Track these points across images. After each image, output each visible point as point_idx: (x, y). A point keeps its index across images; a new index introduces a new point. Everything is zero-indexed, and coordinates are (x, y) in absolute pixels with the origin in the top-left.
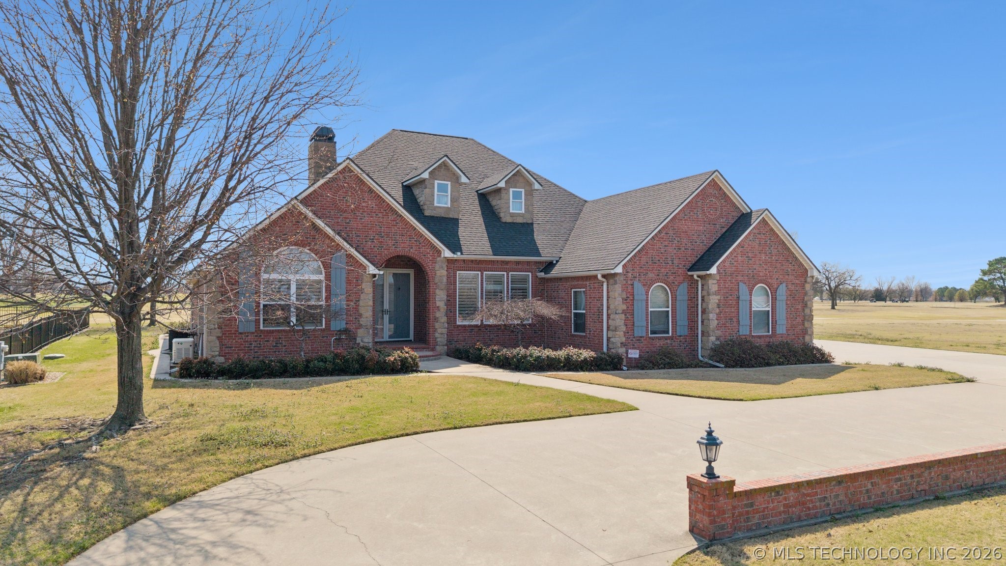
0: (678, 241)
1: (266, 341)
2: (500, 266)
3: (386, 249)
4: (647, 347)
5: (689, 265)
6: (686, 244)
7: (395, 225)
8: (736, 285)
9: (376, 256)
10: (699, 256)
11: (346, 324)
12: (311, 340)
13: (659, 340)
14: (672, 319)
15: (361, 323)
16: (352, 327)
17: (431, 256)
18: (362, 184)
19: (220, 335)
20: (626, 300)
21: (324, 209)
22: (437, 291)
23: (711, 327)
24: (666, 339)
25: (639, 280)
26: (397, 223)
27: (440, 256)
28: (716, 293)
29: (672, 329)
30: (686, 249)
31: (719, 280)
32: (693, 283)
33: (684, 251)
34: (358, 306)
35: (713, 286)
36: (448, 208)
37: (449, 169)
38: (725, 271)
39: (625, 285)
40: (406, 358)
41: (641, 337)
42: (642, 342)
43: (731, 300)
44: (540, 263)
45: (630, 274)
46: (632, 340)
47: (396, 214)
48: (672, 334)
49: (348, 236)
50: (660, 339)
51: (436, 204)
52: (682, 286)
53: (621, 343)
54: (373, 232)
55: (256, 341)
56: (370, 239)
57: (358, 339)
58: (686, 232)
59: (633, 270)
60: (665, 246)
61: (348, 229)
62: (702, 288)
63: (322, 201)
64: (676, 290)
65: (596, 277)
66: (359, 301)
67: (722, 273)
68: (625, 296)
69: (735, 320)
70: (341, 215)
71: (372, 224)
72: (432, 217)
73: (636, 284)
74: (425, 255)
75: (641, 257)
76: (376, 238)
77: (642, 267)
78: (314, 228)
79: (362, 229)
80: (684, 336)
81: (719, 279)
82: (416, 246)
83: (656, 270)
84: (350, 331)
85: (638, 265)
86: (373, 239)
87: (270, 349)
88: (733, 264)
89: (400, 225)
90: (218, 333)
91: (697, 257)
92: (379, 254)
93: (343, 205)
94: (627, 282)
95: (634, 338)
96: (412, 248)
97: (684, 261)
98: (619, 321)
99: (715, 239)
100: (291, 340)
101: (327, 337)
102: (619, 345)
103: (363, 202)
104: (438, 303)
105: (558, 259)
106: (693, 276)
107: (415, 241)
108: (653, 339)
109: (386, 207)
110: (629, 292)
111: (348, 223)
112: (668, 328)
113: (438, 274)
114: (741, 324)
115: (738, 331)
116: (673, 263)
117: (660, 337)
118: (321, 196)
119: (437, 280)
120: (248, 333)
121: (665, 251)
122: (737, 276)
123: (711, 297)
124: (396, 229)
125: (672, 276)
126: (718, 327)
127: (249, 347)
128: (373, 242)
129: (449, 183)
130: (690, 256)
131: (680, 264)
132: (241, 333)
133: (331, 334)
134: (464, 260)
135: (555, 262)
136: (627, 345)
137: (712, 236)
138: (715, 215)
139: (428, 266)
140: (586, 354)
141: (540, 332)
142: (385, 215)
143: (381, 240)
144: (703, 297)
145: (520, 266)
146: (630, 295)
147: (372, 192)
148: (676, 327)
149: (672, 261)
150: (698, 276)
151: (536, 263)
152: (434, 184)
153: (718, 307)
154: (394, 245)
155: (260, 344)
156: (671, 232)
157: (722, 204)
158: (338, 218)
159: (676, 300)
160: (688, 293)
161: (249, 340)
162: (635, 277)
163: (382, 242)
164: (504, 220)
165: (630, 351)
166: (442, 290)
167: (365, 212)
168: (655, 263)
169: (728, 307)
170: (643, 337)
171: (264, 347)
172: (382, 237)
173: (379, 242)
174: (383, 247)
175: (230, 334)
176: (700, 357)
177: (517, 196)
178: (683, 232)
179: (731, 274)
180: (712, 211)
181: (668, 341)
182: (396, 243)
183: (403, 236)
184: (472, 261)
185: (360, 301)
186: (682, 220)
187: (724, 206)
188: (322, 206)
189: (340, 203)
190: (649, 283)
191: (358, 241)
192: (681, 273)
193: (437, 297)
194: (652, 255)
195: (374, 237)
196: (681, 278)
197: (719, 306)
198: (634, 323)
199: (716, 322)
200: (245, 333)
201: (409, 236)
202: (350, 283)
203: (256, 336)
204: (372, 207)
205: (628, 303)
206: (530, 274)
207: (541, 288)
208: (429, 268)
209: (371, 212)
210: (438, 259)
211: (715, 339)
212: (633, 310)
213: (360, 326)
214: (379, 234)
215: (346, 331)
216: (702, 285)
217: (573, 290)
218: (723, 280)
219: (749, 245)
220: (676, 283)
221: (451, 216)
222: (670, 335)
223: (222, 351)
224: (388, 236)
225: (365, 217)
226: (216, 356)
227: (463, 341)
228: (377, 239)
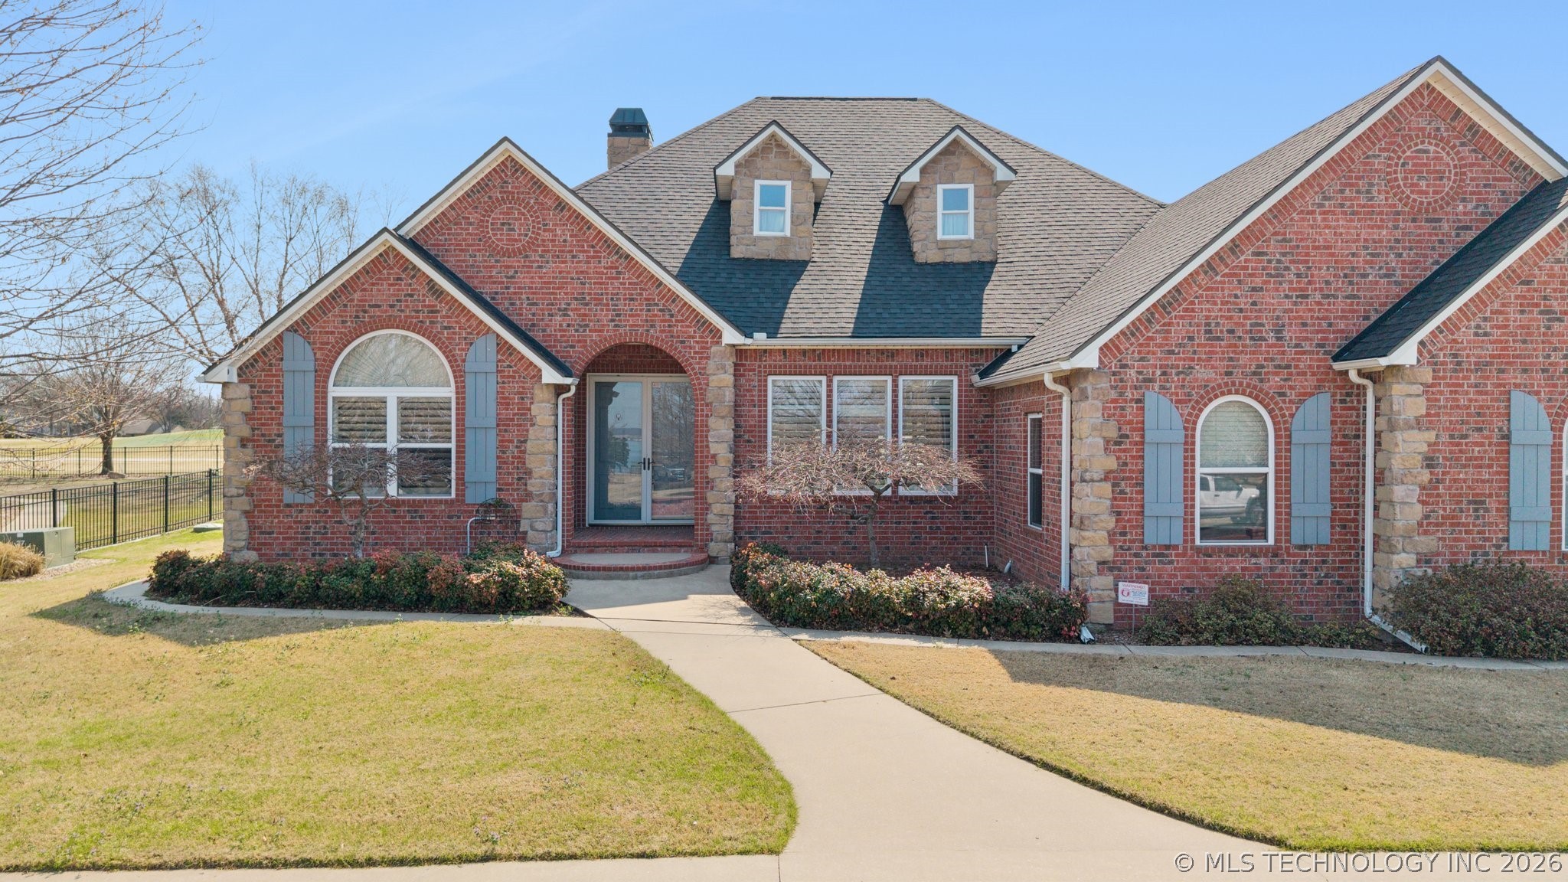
0: (1298, 275)
1: (336, 522)
2: (874, 362)
3: (596, 331)
4: (1188, 577)
5: (1336, 344)
6: (1327, 283)
7: (613, 278)
8: (1497, 400)
9: (573, 347)
10: (1374, 317)
11: (499, 490)
12: (426, 522)
13: (1228, 555)
14: (1277, 500)
15: (530, 488)
16: (510, 497)
17: (697, 342)
18: (541, 193)
19: (247, 508)
20: (1118, 443)
21: (461, 250)
22: (712, 422)
23: (1399, 524)
24: (1254, 555)
25: (1162, 388)
26: (619, 273)
27: (718, 343)
28: (1418, 424)
29: (1277, 527)
30: (1327, 297)
31: (1432, 385)
32: (1349, 397)
33: (1319, 303)
34: (524, 452)
35: (1408, 401)
36: (785, 238)
37: (787, 153)
38: (1455, 356)
39: (1114, 401)
40: (516, 578)
41: (1168, 547)
42: (1171, 562)
43: (1477, 444)
44: (980, 351)
45: (1132, 372)
46: (1136, 555)
47: (617, 253)
48: (1276, 541)
49: (512, 304)
50: (1231, 553)
51: (757, 232)
52: (1310, 403)
53: (1099, 563)
54: (566, 294)
55: (317, 522)
56: (559, 310)
57: (523, 522)
58: (1328, 248)
59: (1142, 359)
60: (1254, 289)
61: (512, 290)
62: (1377, 408)
63: (458, 234)
64: (1292, 416)
65: (1041, 383)
66: (525, 441)
67: (1443, 363)
68: (1113, 434)
69: (1492, 504)
70: (497, 261)
71: (564, 278)
72: (748, 260)
73: (1151, 398)
74: (682, 342)
75: (1169, 324)
76: (572, 306)
77: (1172, 352)
78: (430, 289)
79: (542, 288)
80: (1319, 546)
81: (1430, 381)
82: (662, 321)
83: (1221, 360)
84: (506, 506)
85: (1160, 346)
86: (566, 309)
87: (344, 538)
88: (1486, 334)
89: (627, 276)
90: (244, 503)
91: (1367, 318)
92: (579, 341)
93: (502, 240)
94: (1121, 394)
95: (1145, 548)
96: (653, 326)
97: (1318, 332)
98: (1095, 500)
99: (1437, 262)
100: (386, 522)
101: (459, 517)
102: (1093, 568)
103: (545, 231)
104: (714, 448)
105: (1022, 341)
106: (1346, 372)
107: (661, 310)
108: (1208, 553)
109: (594, 238)
110: (1130, 422)
111: (512, 277)
112: (1265, 524)
113: (714, 381)
114: (1513, 517)
115: (1507, 540)
116: (1279, 339)
117: (1234, 549)
118: (456, 224)
119: (710, 397)
120: (302, 505)
121: (1254, 304)
122: (1503, 371)
123: (1399, 435)
124: (617, 285)
125: (1276, 374)
126: (1424, 526)
127: (303, 533)
128: (565, 315)
129: (788, 184)
130: (1341, 318)
131: (1306, 339)
132: (288, 506)
133: (465, 511)
134: (785, 351)
135: (1014, 349)
136: (1119, 569)
137: (1425, 256)
138: (1435, 192)
139: (691, 364)
140: (972, 589)
141: (979, 516)
142: (593, 257)
143: (583, 311)
144: (1377, 435)
145: (927, 362)
146: (1133, 430)
147: (564, 208)
148: (1288, 521)
149: (1278, 332)
150: (1361, 373)
151: (969, 352)
152: (752, 188)
153: (1428, 466)
154: (613, 320)
155: (325, 528)
156: (1274, 249)
157: (1461, 159)
158: (491, 267)
159: (1289, 443)
160: (1333, 423)
161: (304, 520)
162: (1150, 380)
163: (585, 315)
164: (920, 258)
165: (1121, 585)
166: (723, 417)
167: (548, 251)
168: (1218, 339)
169: (1465, 466)
170: (1176, 547)
171: (332, 533)
172: (587, 304)
173: (579, 315)
174: (587, 326)
175: (270, 506)
176: (1368, 611)
177: (956, 201)
178: (1315, 248)
179: (1480, 367)
180: (1423, 183)
181: (1262, 561)
182: (617, 315)
183: (632, 300)
184: (804, 352)
185: (529, 443)
186: (1313, 212)
187: (1472, 165)
188: (457, 245)
189: (495, 235)
190: (1195, 397)
191: (534, 315)
192: (1310, 366)
193: (711, 433)
194: (1207, 317)
195: (569, 304)
196: (1311, 382)
197: (1429, 462)
198: (1142, 506)
199: (1418, 510)
200: (297, 505)
201: (646, 299)
202: (508, 404)
203: (318, 512)
204: (565, 241)
205: (1124, 451)
206: (955, 379)
207: (984, 411)
208: (693, 369)
209: (563, 251)
210: (714, 349)
211: (1413, 563)
212: (1142, 471)
213: (528, 496)
214: (580, 298)
215: (498, 505)
216: (1378, 400)
217: (1031, 416)
218: (1448, 385)
219: (1550, 276)
220: (1292, 395)
221: (792, 256)
222: (1271, 541)
223: (253, 539)
224: (598, 300)
225: (547, 262)
226: (241, 549)
227: (782, 533)
228: (576, 309)
